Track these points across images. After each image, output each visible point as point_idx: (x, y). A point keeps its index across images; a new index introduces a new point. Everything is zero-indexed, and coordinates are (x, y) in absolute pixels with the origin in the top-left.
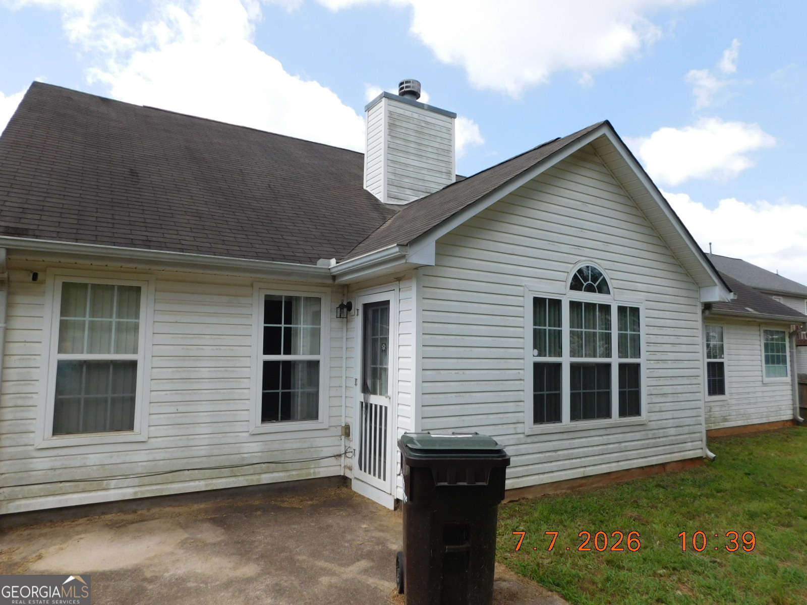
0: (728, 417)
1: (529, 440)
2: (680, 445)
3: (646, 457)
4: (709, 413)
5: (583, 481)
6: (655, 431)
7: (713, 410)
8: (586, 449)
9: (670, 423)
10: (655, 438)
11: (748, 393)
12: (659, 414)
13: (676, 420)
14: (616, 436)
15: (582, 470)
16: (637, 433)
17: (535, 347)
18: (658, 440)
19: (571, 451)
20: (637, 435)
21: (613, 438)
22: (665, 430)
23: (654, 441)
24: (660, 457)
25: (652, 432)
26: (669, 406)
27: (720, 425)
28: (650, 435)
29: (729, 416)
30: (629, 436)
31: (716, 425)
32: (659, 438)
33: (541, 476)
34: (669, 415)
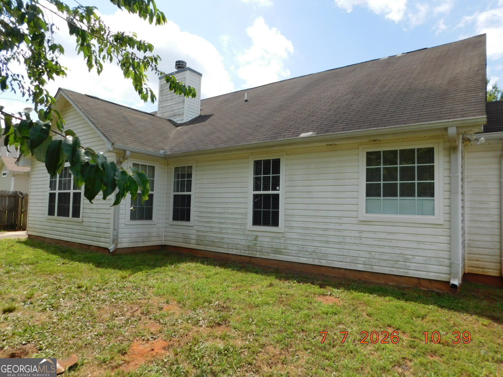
0: (283, 251)
1: (48, 221)
2: (98, 238)
3: (82, 239)
4: (254, 242)
5: (60, 241)
6: (86, 227)
7: (258, 239)
8: (61, 229)
9: (94, 224)
10: (87, 231)
11: (326, 230)
12: (89, 218)
13: (97, 224)
14: (71, 226)
15: (59, 237)
16: (79, 226)
17: (50, 187)
18: (87, 232)
19: (57, 228)
20: (79, 227)
21: (70, 226)
22: (91, 228)
23: (85, 232)
24: (87, 241)
25: (85, 227)
26: (93, 215)
27: (270, 255)
28: (84, 229)
29: (284, 249)
30: (76, 227)
31: (263, 255)
32: (88, 231)
33: (49, 235)
34: (93, 220)
